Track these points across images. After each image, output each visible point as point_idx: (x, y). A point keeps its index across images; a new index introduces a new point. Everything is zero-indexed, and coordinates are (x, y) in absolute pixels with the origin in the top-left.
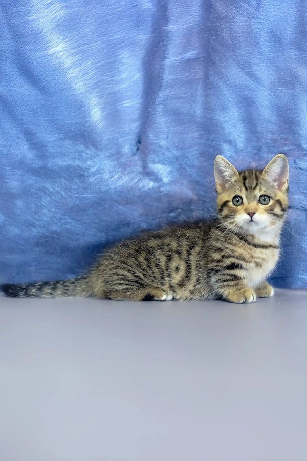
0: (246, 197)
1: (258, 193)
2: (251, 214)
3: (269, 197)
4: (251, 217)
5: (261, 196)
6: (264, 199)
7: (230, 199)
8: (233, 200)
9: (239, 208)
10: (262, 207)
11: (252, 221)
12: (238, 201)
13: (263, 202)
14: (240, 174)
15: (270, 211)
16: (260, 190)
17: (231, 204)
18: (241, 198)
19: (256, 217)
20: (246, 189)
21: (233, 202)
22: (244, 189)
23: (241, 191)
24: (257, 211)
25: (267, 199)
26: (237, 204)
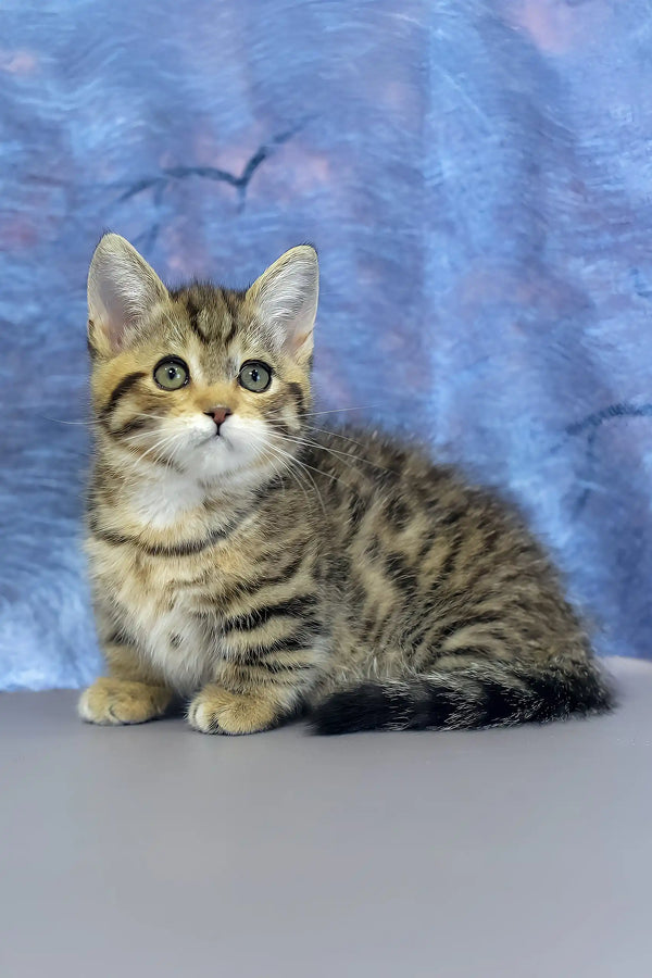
0: (203, 362)
1: (239, 354)
2: (219, 416)
3: (269, 370)
4: (219, 425)
5: (248, 364)
6: (258, 371)
7: (147, 365)
8: (156, 370)
9: (178, 395)
10: (249, 397)
11: (218, 435)
12: (172, 376)
13: (251, 385)
14: (174, 296)
15: (270, 411)
16: (245, 347)
17: (148, 383)
18: (184, 366)
20: (204, 339)
21: (155, 378)
22: (193, 340)
23: (184, 343)
24: (236, 407)
25: (262, 375)
26: (170, 384)
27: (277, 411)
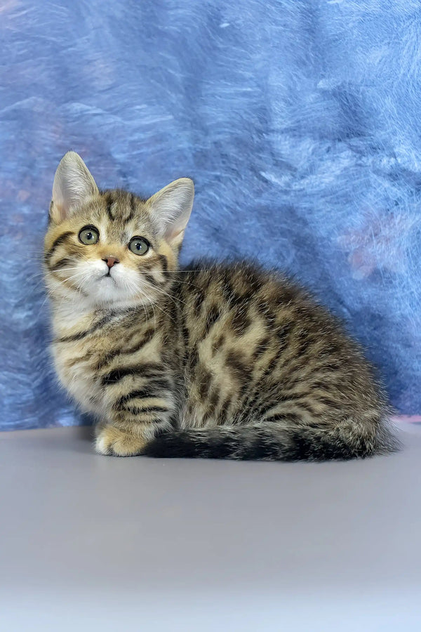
0: (108, 231)
1: (131, 230)
2: (111, 262)
3: (149, 244)
4: (110, 267)
5: (134, 238)
6: (140, 244)
7: (76, 229)
8: (80, 232)
9: (89, 248)
10: (132, 257)
11: (108, 275)
12: (89, 237)
13: (136, 250)
15: (145, 268)
16: (137, 227)
17: (75, 239)
18: (97, 232)
19: (119, 270)
20: (111, 217)
21: (79, 237)
22: (105, 218)
23: (99, 219)
24: (122, 260)
25: (143, 246)
26: (87, 241)
27: (149, 268)
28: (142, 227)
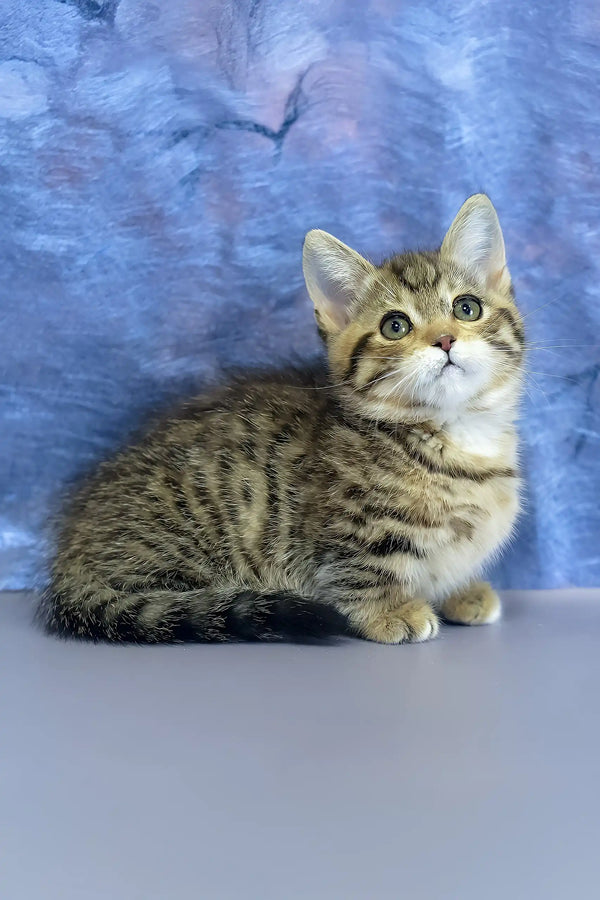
1: (447, 294)
5: (457, 300)
6: (467, 305)
9: (405, 341)
16: (452, 287)
21: (382, 333)
27: (494, 332)
28: (459, 282)
